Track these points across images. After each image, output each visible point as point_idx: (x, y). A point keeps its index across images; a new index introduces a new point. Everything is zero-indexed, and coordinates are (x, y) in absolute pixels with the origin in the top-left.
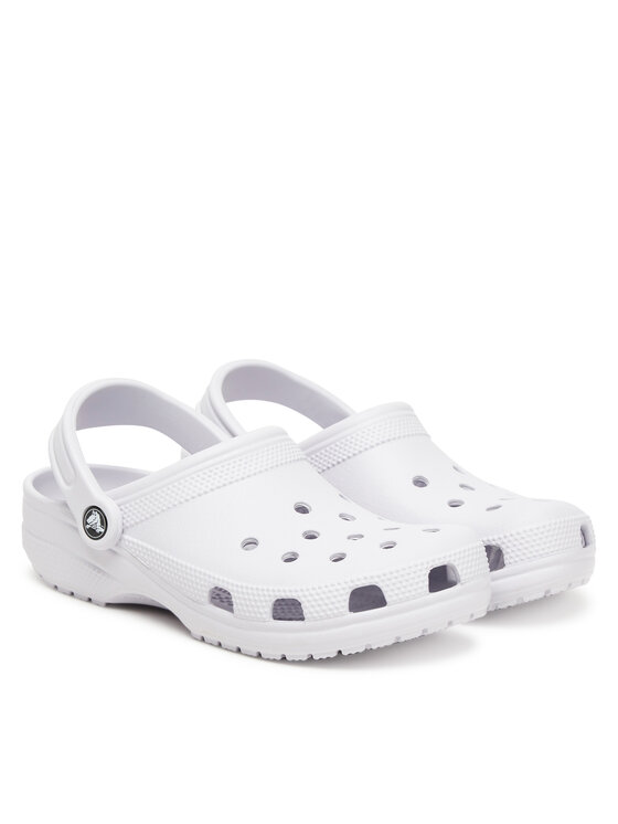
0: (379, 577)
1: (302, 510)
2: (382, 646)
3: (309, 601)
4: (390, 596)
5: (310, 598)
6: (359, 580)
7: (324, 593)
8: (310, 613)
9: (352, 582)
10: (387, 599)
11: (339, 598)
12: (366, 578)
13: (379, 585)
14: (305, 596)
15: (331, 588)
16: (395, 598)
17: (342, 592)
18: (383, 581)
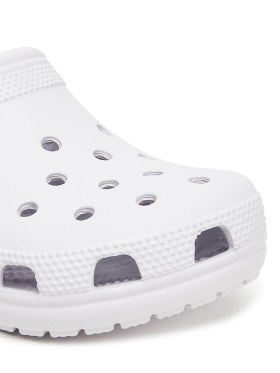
0: (132, 245)
1: (51, 145)
2: (135, 325)
3: (44, 272)
4: (146, 270)
5: (46, 269)
6: (107, 248)
7: (63, 263)
8: (46, 287)
9: (98, 250)
10: (142, 273)
11: (82, 271)
12: (115, 247)
13: (134, 255)
14: (40, 265)
15: (73, 258)
16: (152, 272)
17: (85, 263)
18: (137, 251)
